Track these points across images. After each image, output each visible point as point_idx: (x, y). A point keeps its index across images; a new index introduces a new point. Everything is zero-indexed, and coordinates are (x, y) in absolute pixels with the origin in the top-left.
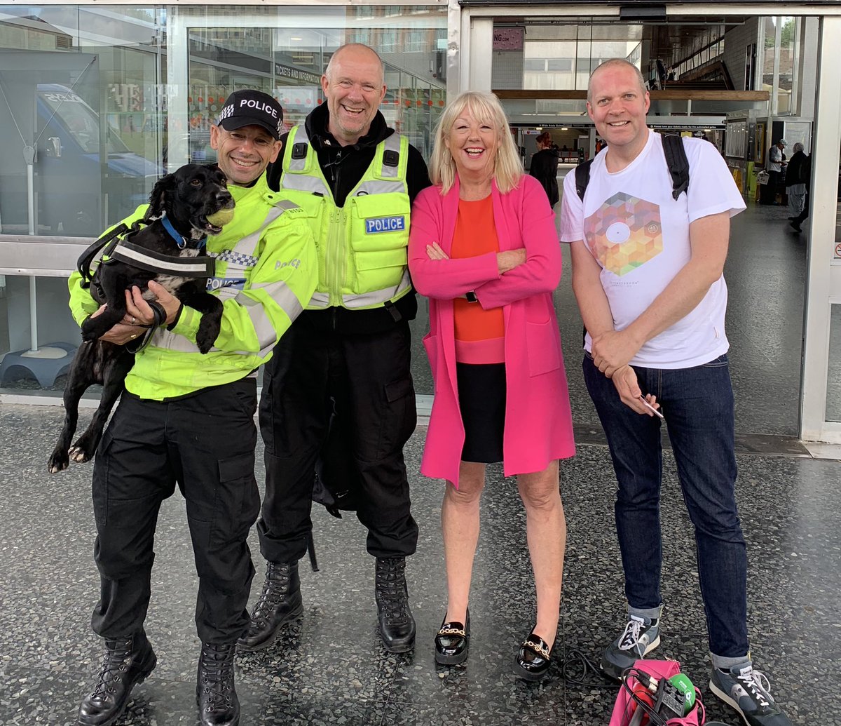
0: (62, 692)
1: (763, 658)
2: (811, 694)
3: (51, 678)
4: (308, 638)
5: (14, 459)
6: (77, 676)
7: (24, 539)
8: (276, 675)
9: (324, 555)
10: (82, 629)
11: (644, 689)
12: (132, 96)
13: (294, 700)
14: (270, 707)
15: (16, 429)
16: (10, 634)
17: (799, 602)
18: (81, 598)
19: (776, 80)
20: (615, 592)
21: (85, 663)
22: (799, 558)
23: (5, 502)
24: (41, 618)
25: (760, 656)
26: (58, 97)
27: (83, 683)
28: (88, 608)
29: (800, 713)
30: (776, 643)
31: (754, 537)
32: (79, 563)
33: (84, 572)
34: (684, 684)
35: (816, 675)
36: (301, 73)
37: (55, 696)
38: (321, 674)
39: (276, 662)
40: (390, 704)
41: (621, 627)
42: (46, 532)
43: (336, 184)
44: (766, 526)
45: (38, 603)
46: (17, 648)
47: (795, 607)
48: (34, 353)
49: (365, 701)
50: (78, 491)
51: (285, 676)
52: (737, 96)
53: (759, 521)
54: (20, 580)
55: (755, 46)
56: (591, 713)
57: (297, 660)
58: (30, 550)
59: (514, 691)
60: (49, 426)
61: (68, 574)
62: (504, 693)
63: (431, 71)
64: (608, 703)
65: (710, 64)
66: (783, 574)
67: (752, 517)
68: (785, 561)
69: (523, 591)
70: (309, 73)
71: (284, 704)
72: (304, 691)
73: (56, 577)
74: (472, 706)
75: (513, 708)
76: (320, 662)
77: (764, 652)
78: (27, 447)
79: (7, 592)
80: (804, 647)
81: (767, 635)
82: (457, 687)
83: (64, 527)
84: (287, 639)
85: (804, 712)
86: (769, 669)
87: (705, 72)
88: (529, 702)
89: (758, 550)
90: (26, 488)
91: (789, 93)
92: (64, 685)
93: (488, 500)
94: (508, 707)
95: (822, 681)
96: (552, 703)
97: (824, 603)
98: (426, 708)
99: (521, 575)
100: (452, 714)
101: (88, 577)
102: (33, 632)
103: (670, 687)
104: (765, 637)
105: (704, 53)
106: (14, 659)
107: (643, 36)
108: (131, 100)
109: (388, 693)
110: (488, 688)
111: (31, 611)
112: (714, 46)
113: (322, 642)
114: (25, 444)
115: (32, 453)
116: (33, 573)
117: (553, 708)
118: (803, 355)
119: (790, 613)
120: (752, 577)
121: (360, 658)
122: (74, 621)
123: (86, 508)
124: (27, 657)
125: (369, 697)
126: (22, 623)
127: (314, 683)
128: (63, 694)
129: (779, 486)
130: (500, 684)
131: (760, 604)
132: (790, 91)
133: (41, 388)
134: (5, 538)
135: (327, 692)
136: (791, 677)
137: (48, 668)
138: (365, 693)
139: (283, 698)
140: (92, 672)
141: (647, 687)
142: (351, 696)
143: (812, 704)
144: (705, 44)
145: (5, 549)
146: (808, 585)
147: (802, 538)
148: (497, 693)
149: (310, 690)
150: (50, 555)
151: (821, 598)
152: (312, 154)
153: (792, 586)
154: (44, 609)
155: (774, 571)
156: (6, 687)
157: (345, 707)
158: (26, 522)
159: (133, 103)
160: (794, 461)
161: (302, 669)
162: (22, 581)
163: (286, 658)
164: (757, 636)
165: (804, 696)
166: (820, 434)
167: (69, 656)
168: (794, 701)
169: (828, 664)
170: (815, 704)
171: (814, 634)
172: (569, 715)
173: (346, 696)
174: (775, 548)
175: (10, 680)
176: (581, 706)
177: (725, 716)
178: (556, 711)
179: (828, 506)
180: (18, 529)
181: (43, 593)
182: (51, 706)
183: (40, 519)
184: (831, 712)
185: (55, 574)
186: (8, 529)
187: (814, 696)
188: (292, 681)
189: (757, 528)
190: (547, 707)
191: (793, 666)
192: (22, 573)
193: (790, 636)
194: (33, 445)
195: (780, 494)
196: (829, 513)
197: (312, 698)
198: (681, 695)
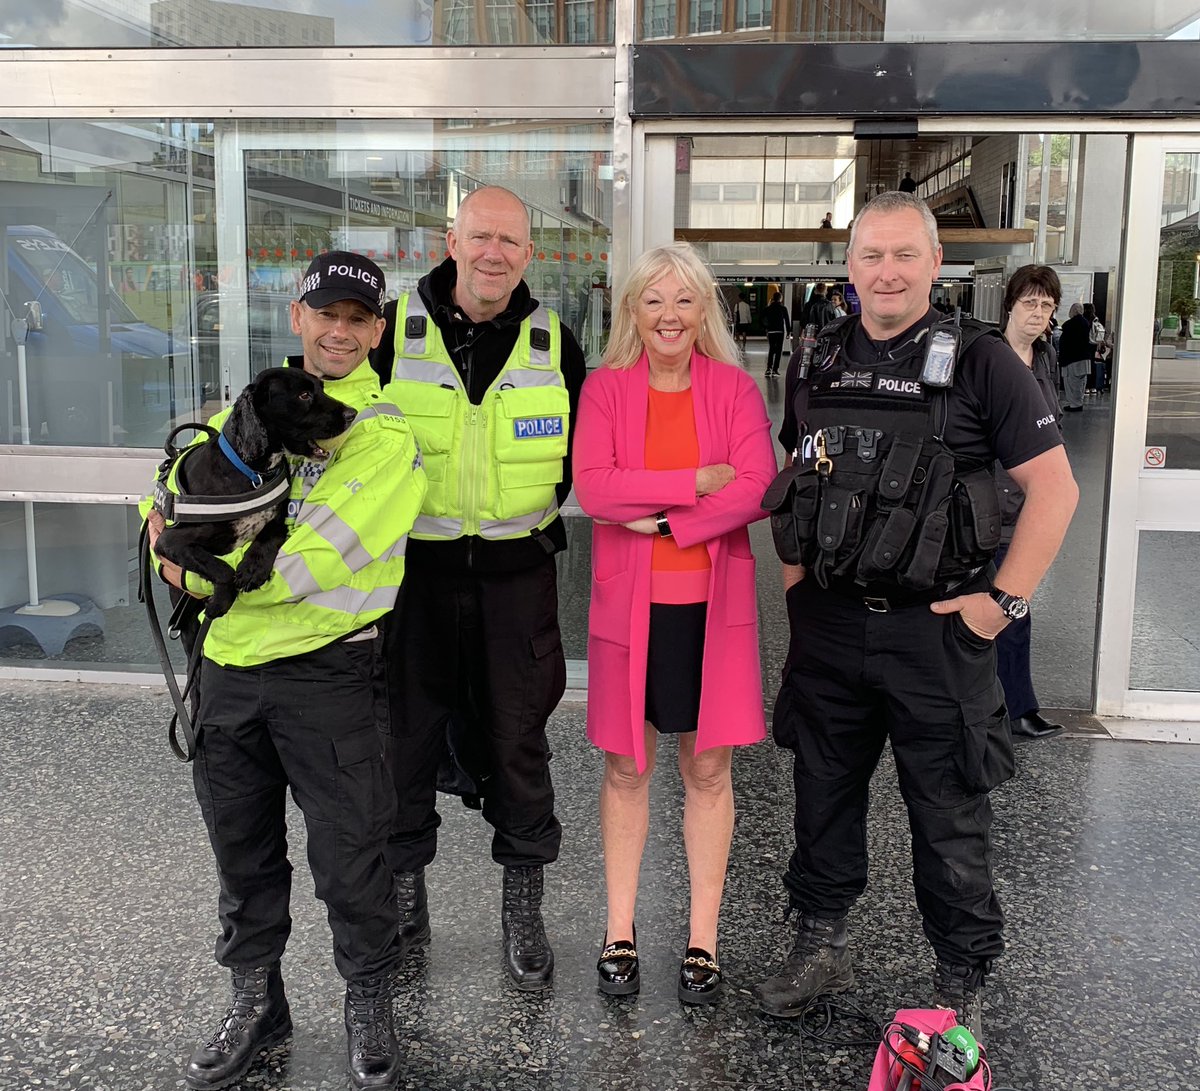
0: (126, 1066)
1: (1060, 1003)
2: (1124, 1049)
3: (110, 1049)
4: (453, 990)
5: (21, 756)
6: (146, 1046)
7: (49, 864)
8: (413, 1039)
9: (464, 879)
10: (144, 984)
11: (911, 1049)
12: (128, 238)
13: (441, 1071)
14: (410, 1081)
15: (18, 714)
16: (46, 991)
17: (1103, 931)
18: (137, 942)
19: (1043, 214)
20: (859, 921)
21: (154, 1028)
22: (1100, 872)
23: (16, 814)
24: (85, 970)
25: (1055, 1001)
26: (35, 244)
27: (154, 1055)
28: (149, 956)
29: (1112, 1073)
30: (1075, 984)
31: (1040, 846)
32: (129, 895)
33: (138, 908)
34: (963, 1039)
35: (1131, 1025)
36: (383, 208)
37: (119, 1072)
38: (474, 1036)
39: (412, 1022)
40: (571, 1073)
41: (870, 967)
42: (78, 854)
43: (469, 374)
44: (1054, 830)
45: (80, 949)
46: (58, 1010)
47: (1100, 937)
48: (34, 608)
49: (537, 1070)
50: (116, 799)
51: (426, 1041)
52: (989, 237)
53: (1045, 824)
54: (50, 919)
55: (1014, 165)
56: (838, 1079)
57: (440, 1019)
58: (59, 879)
59: (734, 1054)
60: (64, 709)
61: (115, 910)
62: (721, 1056)
63: (562, 203)
64: (860, 1067)
65: (950, 190)
66: (1081, 894)
67: (1036, 818)
68: (1082, 876)
69: (736, 922)
70: (395, 208)
71: (428, 1077)
72: (453, 1059)
73: (100, 915)
74: (680, 1074)
75: (734, 1075)
76: (472, 1021)
77: (1060, 996)
78: (37, 739)
79: (34, 936)
80: (1113, 988)
81: (1063, 973)
82: (658, 1050)
83: (103, 848)
84: (424, 992)
85: (1118, 1073)
86: (1068, 1018)
87: (944, 202)
88: (755, 1067)
89: (1046, 862)
90: (43, 795)
91: (1060, 232)
92: (128, 1057)
93: (678, 801)
94: (728, 1075)
95: (1138, 1032)
96: (786, 1068)
97: (1137, 931)
98: (619, 1078)
99: (731, 902)
100: (654, 1085)
101: (144, 914)
102: (78, 989)
103: (946, 1043)
104: (1061, 976)
105: (942, 175)
106: (56, 1025)
107: (858, 151)
108: (126, 245)
109: (566, 1059)
110: (699, 1051)
111: (71, 961)
112: (958, 164)
113: (471, 995)
114: (34, 735)
115: (45, 748)
116: (67, 910)
117: (787, 1074)
118: (1100, 600)
119: (1092, 945)
120: (1040, 899)
121: (525, 1014)
122: (132, 973)
123: (129, 820)
124: (73, 1022)
125: (541, 1065)
126: (60, 977)
127: (466, 1049)
128: (129, 1069)
129: (1069, 777)
130: (714, 1045)
131: (1053, 934)
132: (1062, 229)
133: (45, 657)
134: (23, 863)
135: (484, 1060)
136: (1098, 1028)
137: (104, 1035)
138: (536, 1060)
139: (426, 1069)
140: (165, 1040)
141: (916, 1045)
142: (517, 1065)
143: (1127, 1062)
144: (944, 162)
145: (24, 878)
146: (1115, 907)
147: (1104, 846)
148: (711, 1057)
149: (462, 1058)
150: (88, 886)
151: (1133, 924)
152: (433, 332)
153: (1093, 909)
154: (88, 958)
155: (1068, 890)
156: (49, 1062)
157: (510, 1079)
158: (49, 841)
159: (130, 249)
160: (1087, 743)
161: (449, 1031)
162: (53, 921)
163: (424, 1017)
164: (1051, 975)
165: (1117, 1052)
166: (1122, 706)
167: (131, 1020)
168: (1104, 1058)
169: (1146, 1009)
170: (1131, 1062)
171: (1125, 971)
172: (809, 1083)
173: (511, 1065)
174: (1067, 860)
175: (54, 1052)
176: (824, 1070)
177: (1015, 1079)
178: (791, 1078)
179: (1137, 803)
180: (39, 851)
181: (85, 937)
182: (114, 1085)
183: (68, 837)
184: (1152, 1071)
185: (99, 911)
186: (25, 851)
187: (1130, 1052)
188: (436, 1047)
189: (1044, 834)
190: (779, 1073)
191: (1099, 1013)
192: (52, 910)
193: (1094, 976)
194: (45, 736)
195: (1071, 788)
196: (1137, 813)
197: (465, 1069)
198: (961, 1054)
